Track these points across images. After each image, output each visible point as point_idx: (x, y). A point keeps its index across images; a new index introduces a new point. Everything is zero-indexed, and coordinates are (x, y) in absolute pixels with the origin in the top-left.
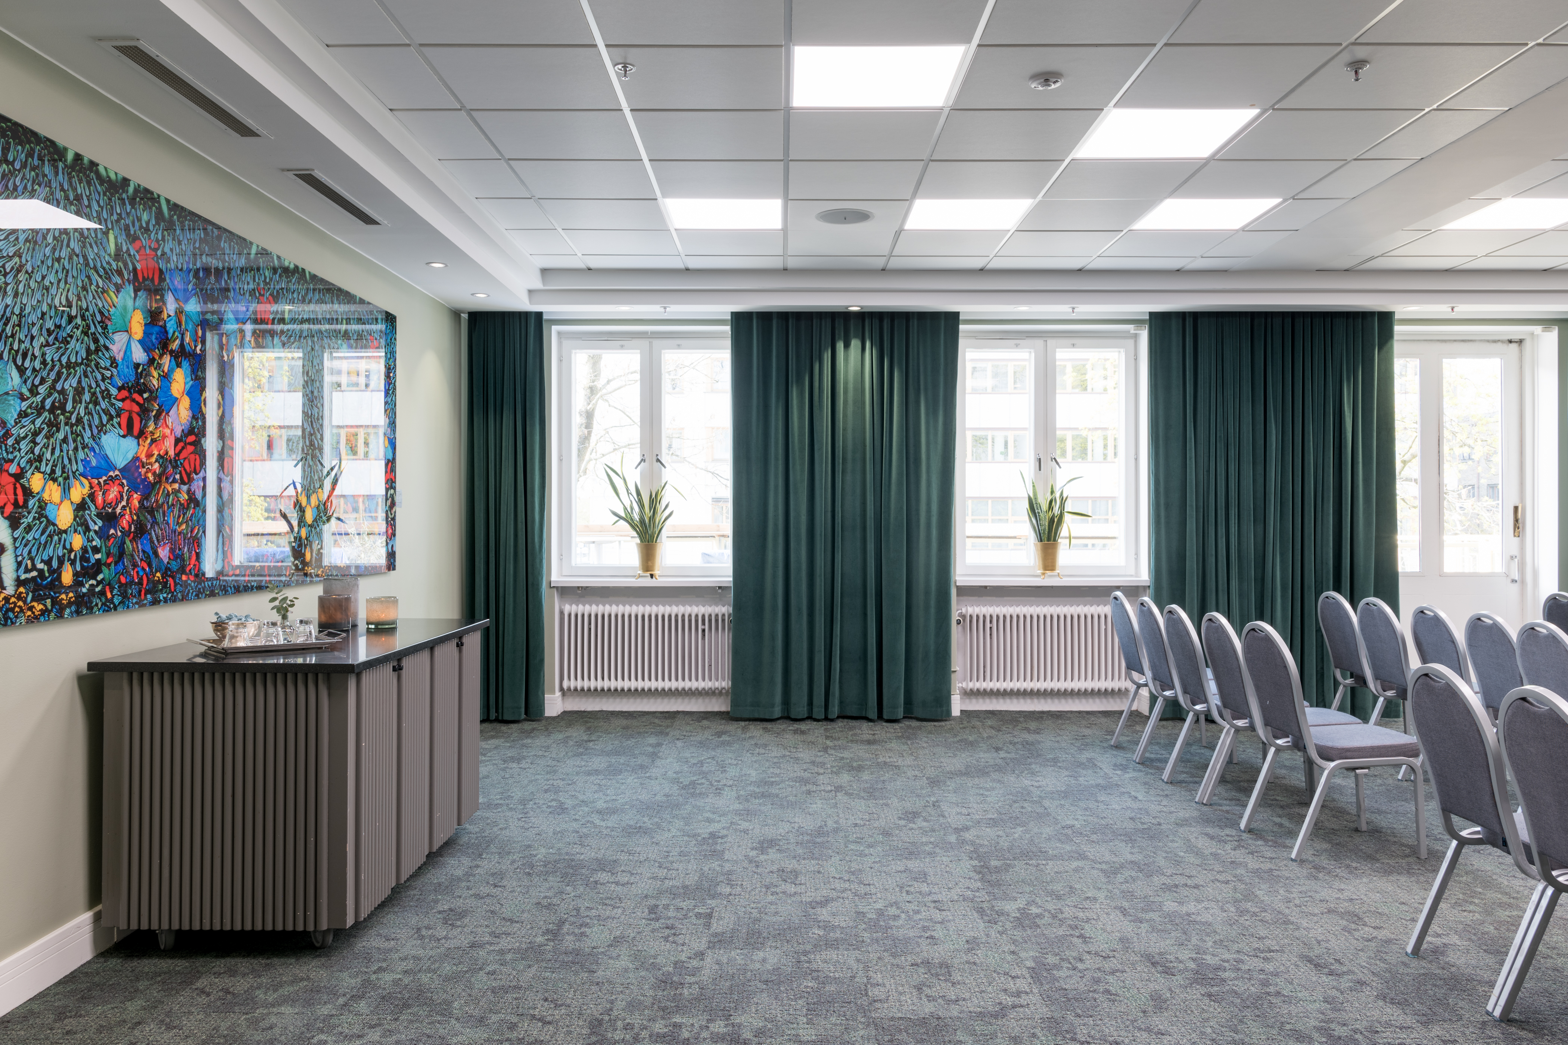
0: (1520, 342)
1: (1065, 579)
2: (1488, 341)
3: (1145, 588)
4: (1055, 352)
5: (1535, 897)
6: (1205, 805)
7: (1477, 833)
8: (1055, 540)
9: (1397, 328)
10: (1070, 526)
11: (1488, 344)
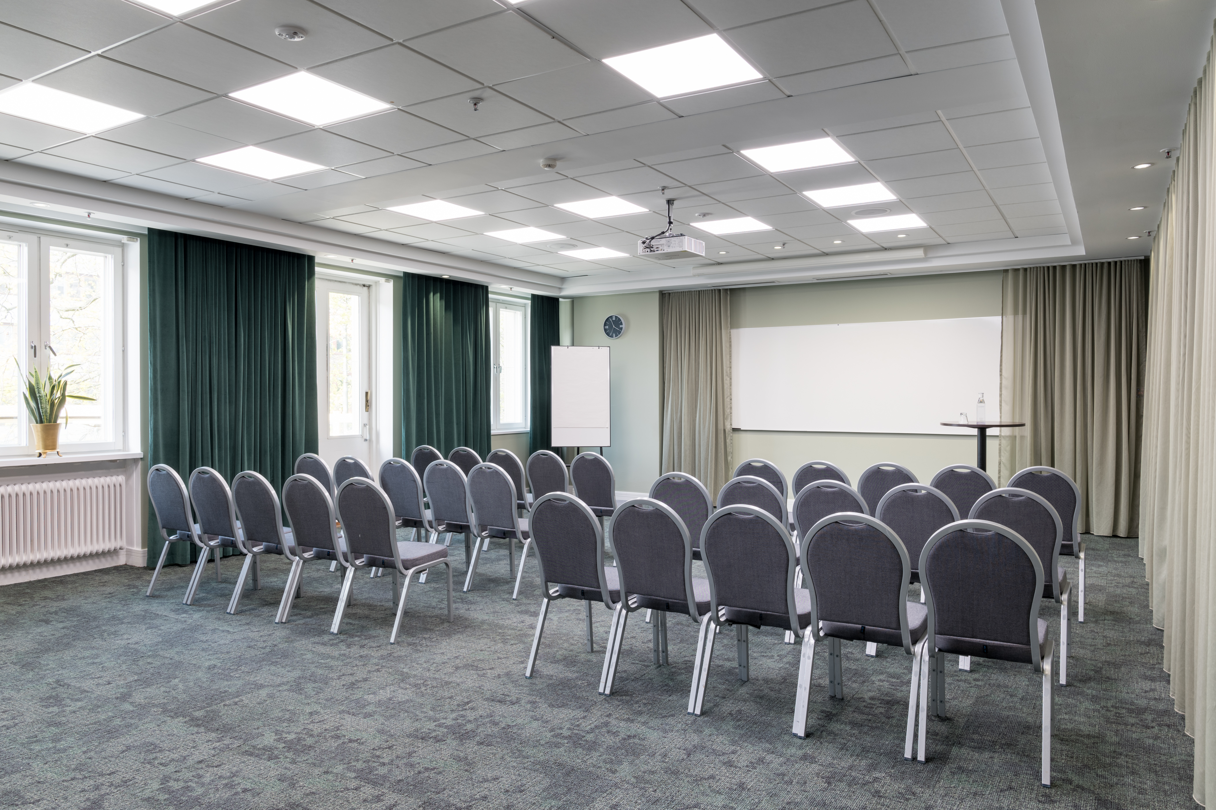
0: (369, 287)
1: (64, 456)
2: (353, 284)
3: (135, 461)
4: (49, 249)
5: (615, 619)
6: (285, 623)
7: (557, 591)
8: (55, 421)
9: (317, 269)
10: (69, 408)
11: (352, 286)
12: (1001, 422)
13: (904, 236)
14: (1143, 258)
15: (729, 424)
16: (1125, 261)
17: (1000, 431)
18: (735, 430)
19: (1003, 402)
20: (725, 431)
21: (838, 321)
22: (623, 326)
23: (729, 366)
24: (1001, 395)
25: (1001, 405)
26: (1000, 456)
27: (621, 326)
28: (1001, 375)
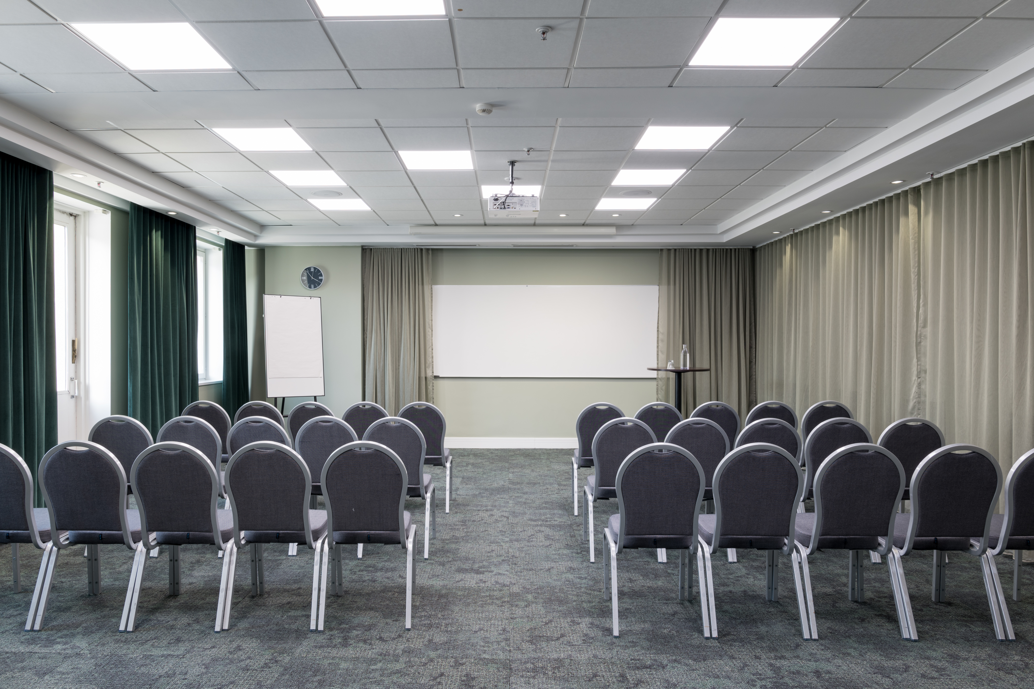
0: (76, 216)
2: (60, 211)
11: (59, 213)
12: (658, 367)
13: (618, 215)
14: (752, 247)
15: (431, 372)
16: (741, 249)
17: (658, 375)
18: (436, 377)
19: (659, 352)
20: (426, 378)
21: (527, 283)
22: (323, 278)
23: (430, 319)
24: (658, 347)
25: (658, 354)
26: (657, 394)
27: (320, 278)
28: (658, 331)
